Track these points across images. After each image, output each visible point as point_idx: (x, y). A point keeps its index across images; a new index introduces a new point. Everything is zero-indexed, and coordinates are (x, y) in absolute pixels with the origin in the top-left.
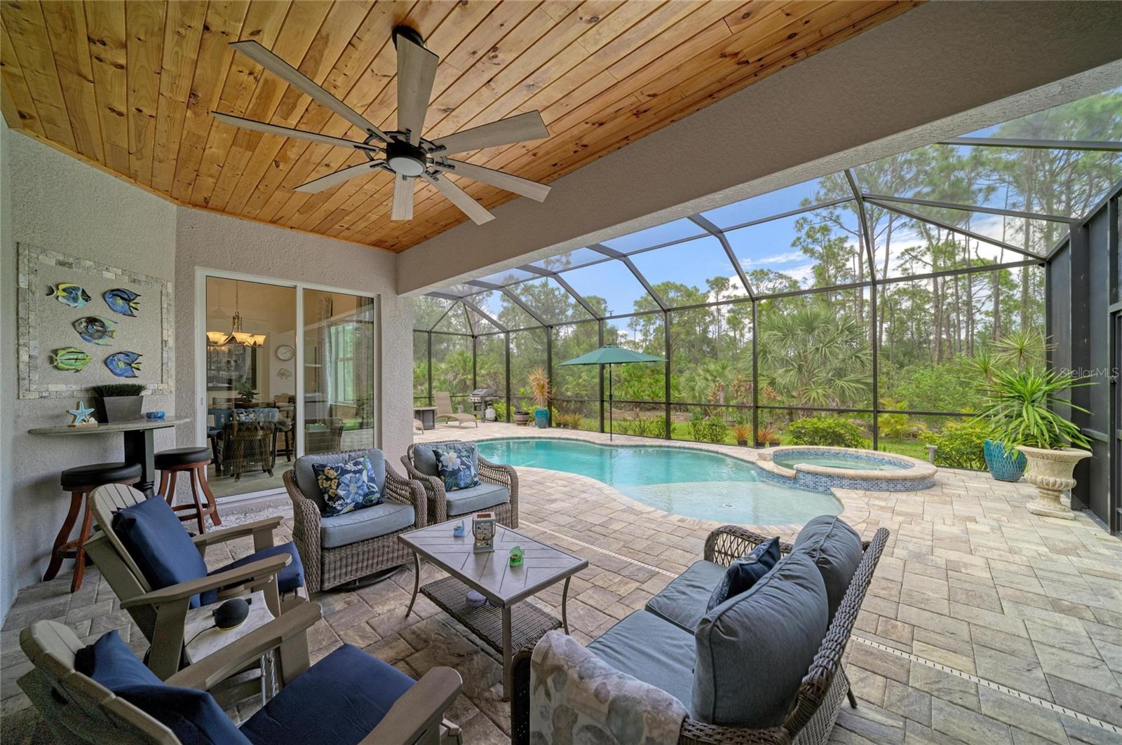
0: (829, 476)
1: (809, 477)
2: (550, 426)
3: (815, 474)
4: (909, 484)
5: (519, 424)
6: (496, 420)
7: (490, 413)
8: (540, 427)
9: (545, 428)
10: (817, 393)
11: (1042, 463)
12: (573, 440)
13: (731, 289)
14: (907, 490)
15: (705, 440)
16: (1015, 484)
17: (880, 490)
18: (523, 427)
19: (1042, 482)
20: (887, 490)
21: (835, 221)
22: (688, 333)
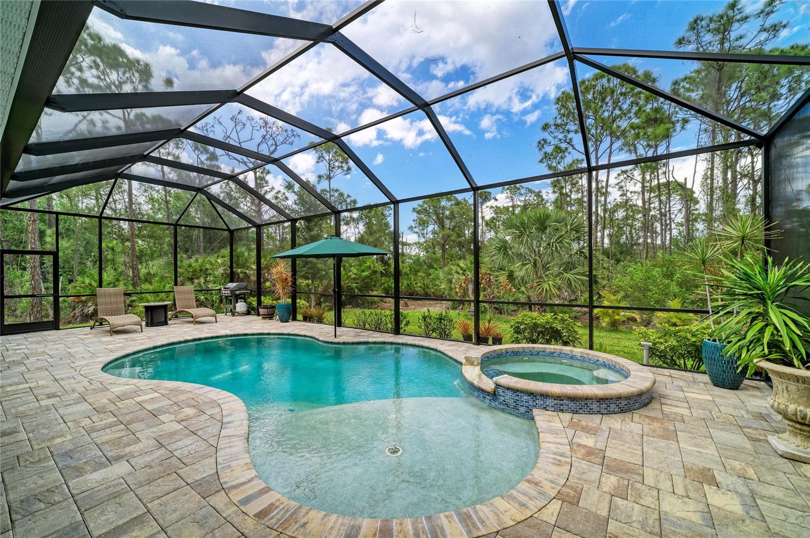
0: (531, 394)
1: (509, 393)
2: (294, 319)
3: (515, 391)
4: (624, 402)
5: (264, 318)
6: (248, 313)
7: (241, 306)
8: (282, 321)
9: (287, 321)
10: (549, 284)
11: (795, 388)
12: (301, 336)
13: (493, 201)
14: (622, 411)
15: (434, 335)
16: (736, 392)
17: (591, 412)
18: (267, 321)
19: (796, 414)
20: (599, 412)
21: (569, 143)
22: (459, 236)
